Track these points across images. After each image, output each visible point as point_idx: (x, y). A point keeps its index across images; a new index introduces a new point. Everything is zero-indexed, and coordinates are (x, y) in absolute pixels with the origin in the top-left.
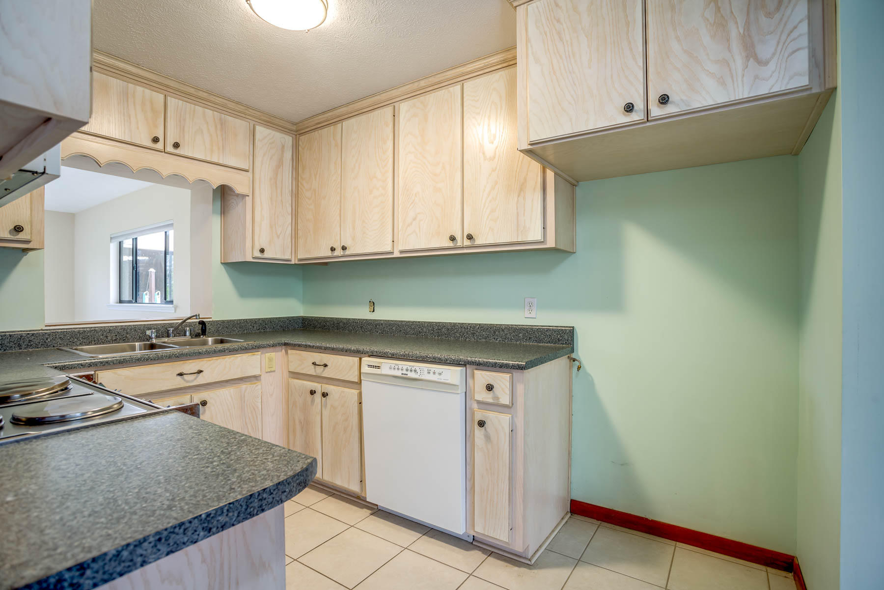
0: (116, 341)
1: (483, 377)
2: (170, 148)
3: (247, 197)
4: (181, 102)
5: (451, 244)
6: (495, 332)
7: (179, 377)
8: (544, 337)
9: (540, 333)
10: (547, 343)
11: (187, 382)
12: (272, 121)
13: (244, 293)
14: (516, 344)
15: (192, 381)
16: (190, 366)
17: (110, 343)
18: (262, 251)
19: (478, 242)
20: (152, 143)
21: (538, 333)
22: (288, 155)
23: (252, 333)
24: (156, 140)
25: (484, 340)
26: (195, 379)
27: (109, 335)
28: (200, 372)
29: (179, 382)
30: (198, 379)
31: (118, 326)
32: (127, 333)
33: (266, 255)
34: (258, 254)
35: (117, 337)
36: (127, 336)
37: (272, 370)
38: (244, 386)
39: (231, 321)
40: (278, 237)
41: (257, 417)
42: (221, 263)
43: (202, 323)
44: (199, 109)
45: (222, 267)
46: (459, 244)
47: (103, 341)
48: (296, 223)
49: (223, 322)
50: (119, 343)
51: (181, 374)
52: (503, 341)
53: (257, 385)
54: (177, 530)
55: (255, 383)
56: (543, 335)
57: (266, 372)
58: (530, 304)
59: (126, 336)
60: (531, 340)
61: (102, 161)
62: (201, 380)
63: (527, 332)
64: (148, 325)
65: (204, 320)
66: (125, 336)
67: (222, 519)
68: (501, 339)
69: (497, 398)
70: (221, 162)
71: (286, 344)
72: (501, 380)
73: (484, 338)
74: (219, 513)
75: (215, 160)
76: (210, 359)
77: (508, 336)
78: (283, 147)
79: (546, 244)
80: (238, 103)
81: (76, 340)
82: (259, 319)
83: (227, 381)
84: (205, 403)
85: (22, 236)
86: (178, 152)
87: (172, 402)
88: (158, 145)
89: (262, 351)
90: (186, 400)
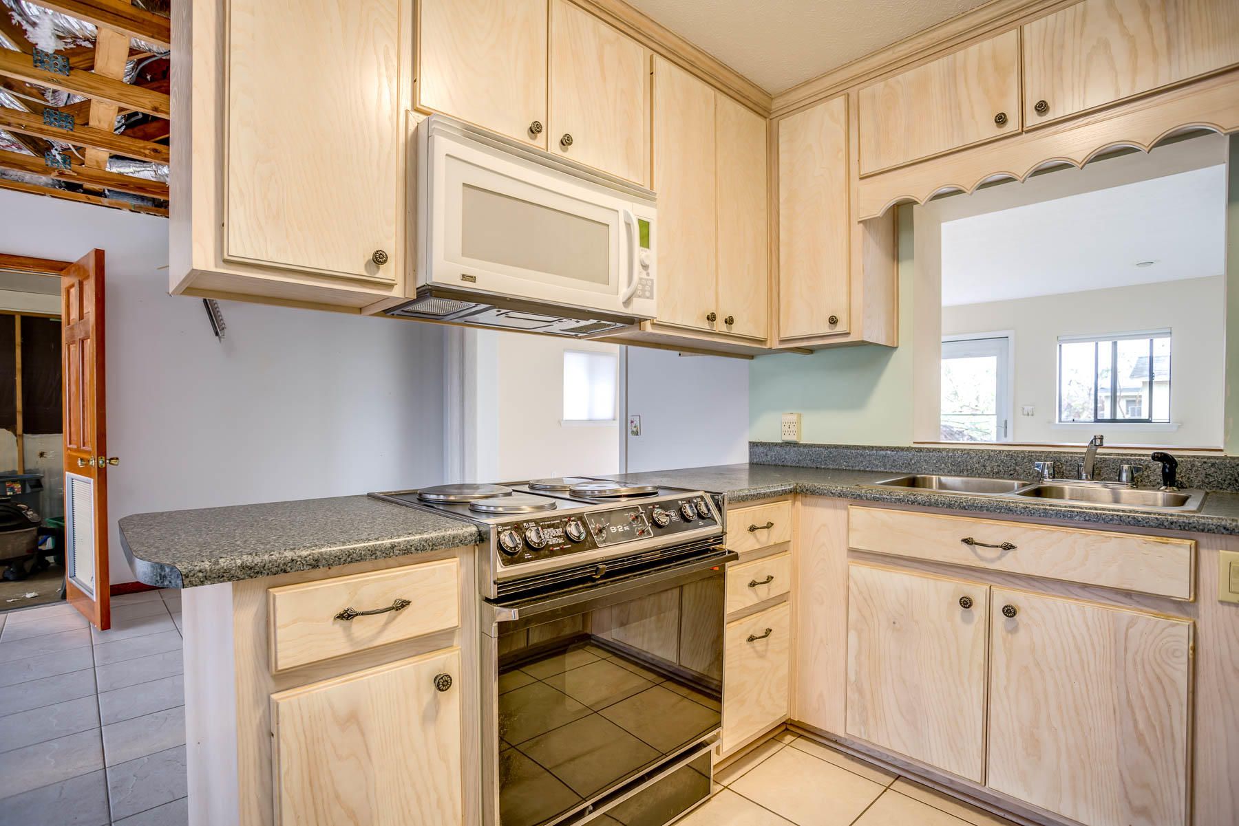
0: (997, 474)
2: (1033, 119)
7: (965, 545)
11: (982, 559)
15: (992, 561)
16: (991, 531)
17: (989, 477)
20: (1000, 129)
24: (1002, 119)
26: (999, 558)
27: (987, 463)
28: (1008, 547)
29: (965, 555)
30: (1004, 559)
31: (1003, 451)
32: (1016, 464)
35: (1001, 468)
36: (1017, 468)
38: (1127, 612)
41: (1169, 706)
43: (1163, 459)
47: (979, 472)
50: (1002, 478)
51: (968, 541)
59: (1014, 469)
61: (922, 197)
62: (1008, 563)
64: (1055, 453)
66: (1012, 468)
81: (943, 465)
83: (1084, 586)
84: (1010, 612)
85: (840, 328)
86: (1049, 117)
87: (952, 587)
88: (1012, 125)
89: (1203, 539)
90: (977, 591)
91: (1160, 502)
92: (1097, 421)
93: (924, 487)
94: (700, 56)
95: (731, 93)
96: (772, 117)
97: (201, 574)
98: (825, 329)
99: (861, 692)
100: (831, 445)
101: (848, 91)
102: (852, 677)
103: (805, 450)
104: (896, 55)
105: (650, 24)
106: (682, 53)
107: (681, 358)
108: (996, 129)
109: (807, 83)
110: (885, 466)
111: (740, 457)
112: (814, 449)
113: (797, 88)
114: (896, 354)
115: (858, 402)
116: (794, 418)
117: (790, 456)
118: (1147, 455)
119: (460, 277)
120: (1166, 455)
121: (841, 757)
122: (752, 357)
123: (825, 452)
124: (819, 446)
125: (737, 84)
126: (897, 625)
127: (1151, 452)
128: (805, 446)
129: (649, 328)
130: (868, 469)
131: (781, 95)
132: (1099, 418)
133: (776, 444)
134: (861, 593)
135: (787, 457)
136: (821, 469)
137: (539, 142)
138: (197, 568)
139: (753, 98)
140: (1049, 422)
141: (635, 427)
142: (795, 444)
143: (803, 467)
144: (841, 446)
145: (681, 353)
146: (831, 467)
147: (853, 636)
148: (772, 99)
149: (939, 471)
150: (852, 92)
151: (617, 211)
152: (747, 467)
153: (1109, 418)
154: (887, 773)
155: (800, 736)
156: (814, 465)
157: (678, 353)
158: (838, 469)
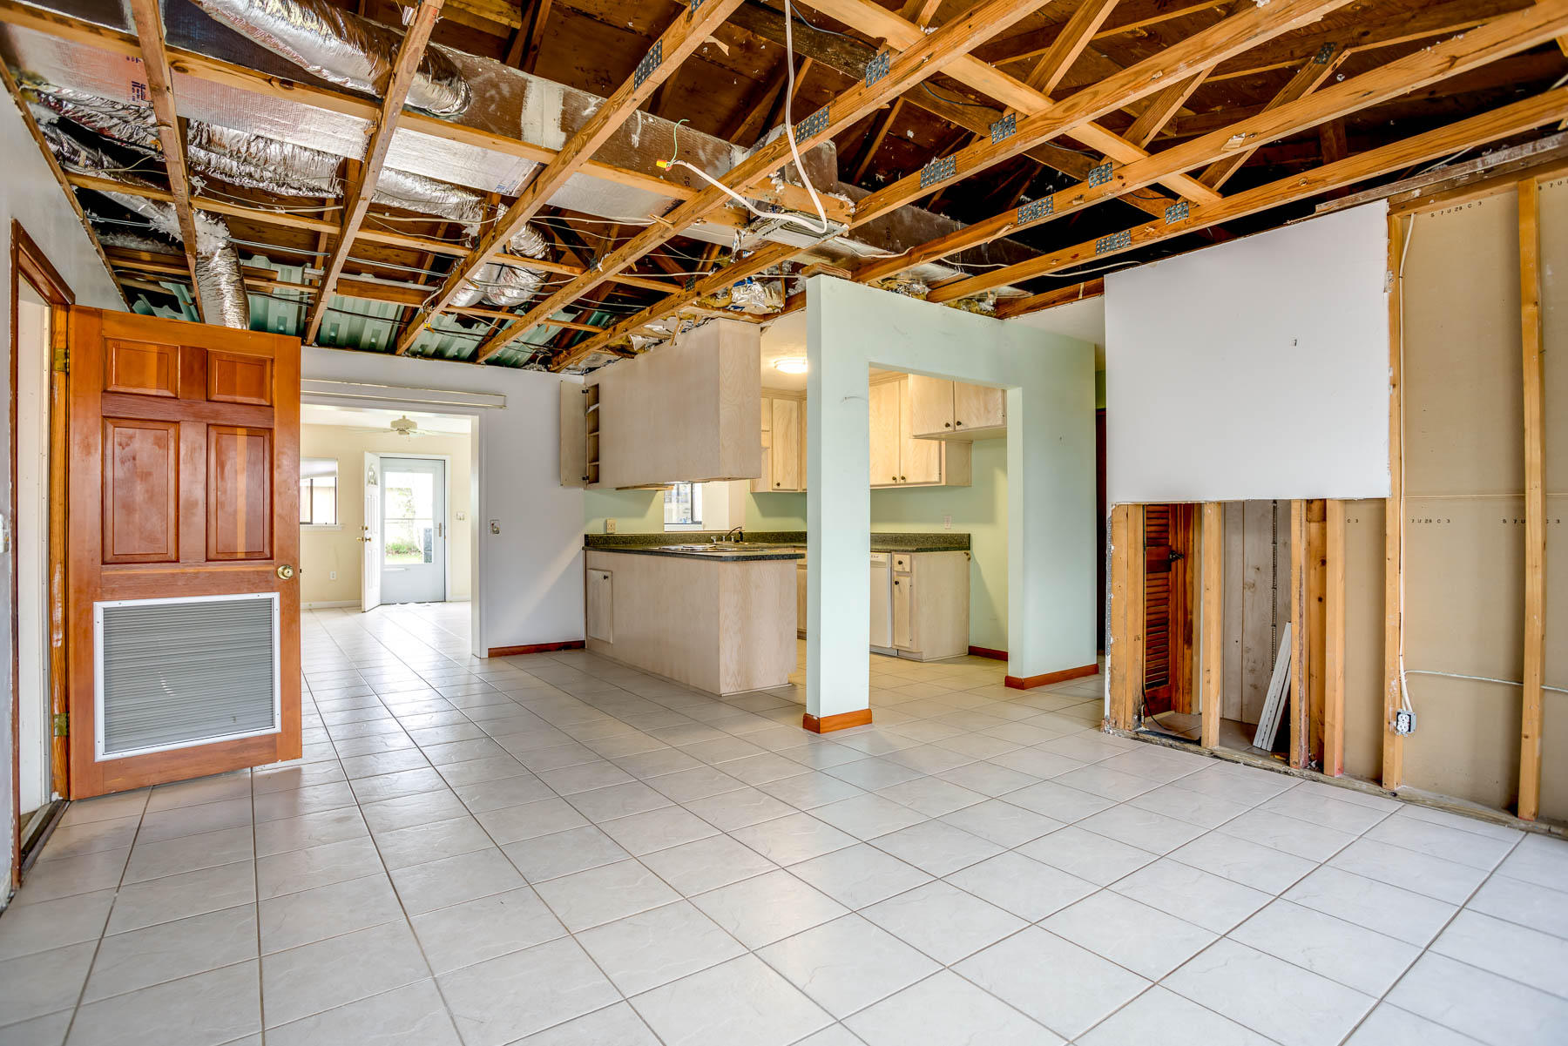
1: (898, 557)
5: (894, 482)
13: (765, 513)
18: (778, 484)
19: (908, 481)
22: (795, 415)
34: (776, 487)
40: (789, 474)
42: (751, 493)
46: (898, 482)
48: (801, 464)
69: (904, 569)
71: (794, 547)
72: (905, 558)
78: (791, 410)
79: (940, 483)
141: (496, 528)
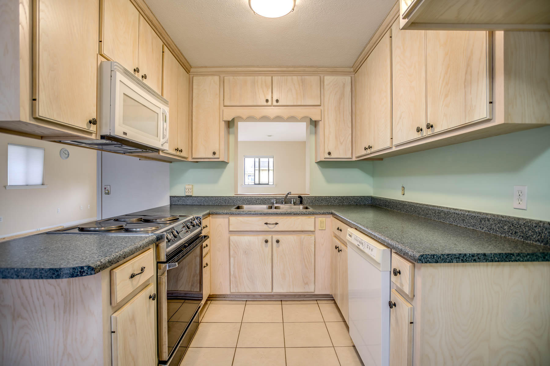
1: (395, 261)
2: (275, 103)
3: (320, 122)
4: (279, 77)
6: (481, 221)
8: (532, 233)
9: (527, 228)
10: (536, 241)
11: (270, 228)
12: (334, 71)
13: (329, 180)
14: (501, 237)
15: (273, 228)
16: (272, 220)
18: (329, 153)
19: (437, 130)
21: (525, 228)
22: (348, 89)
23: (334, 205)
24: (267, 101)
25: (471, 228)
26: (274, 227)
28: (277, 224)
29: (266, 228)
30: (275, 227)
32: (265, 200)
33: (333, 156)
34: (328, 156)
37: (323, 229)
38: (303, 236)
39: (320, 197)
40: (341, 144)
41: (311, 256)
42: (315, 162)
43: (300, 197)
44: (289, 78)
45: (316, 165)
46: (424, 134)
49: (316, 197)
51: (266, 224)
52: (488, 231)
53: (312, 237)
54: (6, 270)
55: (310, 235)
56: (530, 232)
57: (319, 230)
58: (520, 193)
59: (260, 202)
60: (517, 235)
61: (245, 117)
62: (277, 228)
63: (513, 226)
65: (301, 196)
67: (23, 274)
68: (486, 229)
70: (303, 104)
71: (332, 214)
72: (405, 268)
73: (472, 226)
74: (22, 271)
75: (299, 104)
76: (283, 217)
77: (493, 226)
78: (344, 84)
79: (494, 122)
80: (311, 67)
81: (244, 202)
82: (339, 197)
83: (294, 231)
84: (278, 241)
85: (216, 156)
86: (278, 104)
87: (262, 238)
88: (269, 103)
89: (316, 216)
90: (269, 238)
91: (301, 209)
92: (255, 184)
93: (241, 209)
94: (176, 48)
95: (181, 63)
96: (190, 74)
97: (99, 267)
98: (211, 156)
99: (235, 277)
100: (205, 196)
101: (220, 75)
102: (232, 273)
103: (195, 198)
104: (236, 70)
105: (165, 33)
106: (172, 46)
107: (140, 161)
108: (265, 103)
109: (206, 67)
110: (225, 203)
111: (166, 202)
112: (199, 198)
113: (202, 67)
114: (228, 165)
115: (215, 181)
116: (191, 187)
117: (189, 202)
118: (297, 196)
119: (123, 133)
120: (300, 196)
121: (228, 301)
122: (171, 162)
123: (204, 199)
124: (201, 197)
125: (183, 60)
126: (246, 252)
127: (298, 196)
128: (195, 197)
129: (161, 154)
130: (219, 204)
131: (195, 67)
132: (256, 183)
133: (183, 197)
134: (234, 245)
135: (188, 201)
136: (202, 205)
137: (136, 75)
138: (97, 265)
139: (187, 67)
140: (242, 185)
141: (107, 191)
142: (191, 196)
143: (195, 205)
144: (209, 197)
145: (140, 158)
146: (206, 204)
147: (232, 259)
148: (191, 68)
149: (244, 204)
150: (222, 76)
151: (160, 108)
152: (169, 206)
153: (258, 183)
154: (243, 301)
155: (212, 300)
156: (199, 204)
157: (139, 158)
158: (209, 205)
